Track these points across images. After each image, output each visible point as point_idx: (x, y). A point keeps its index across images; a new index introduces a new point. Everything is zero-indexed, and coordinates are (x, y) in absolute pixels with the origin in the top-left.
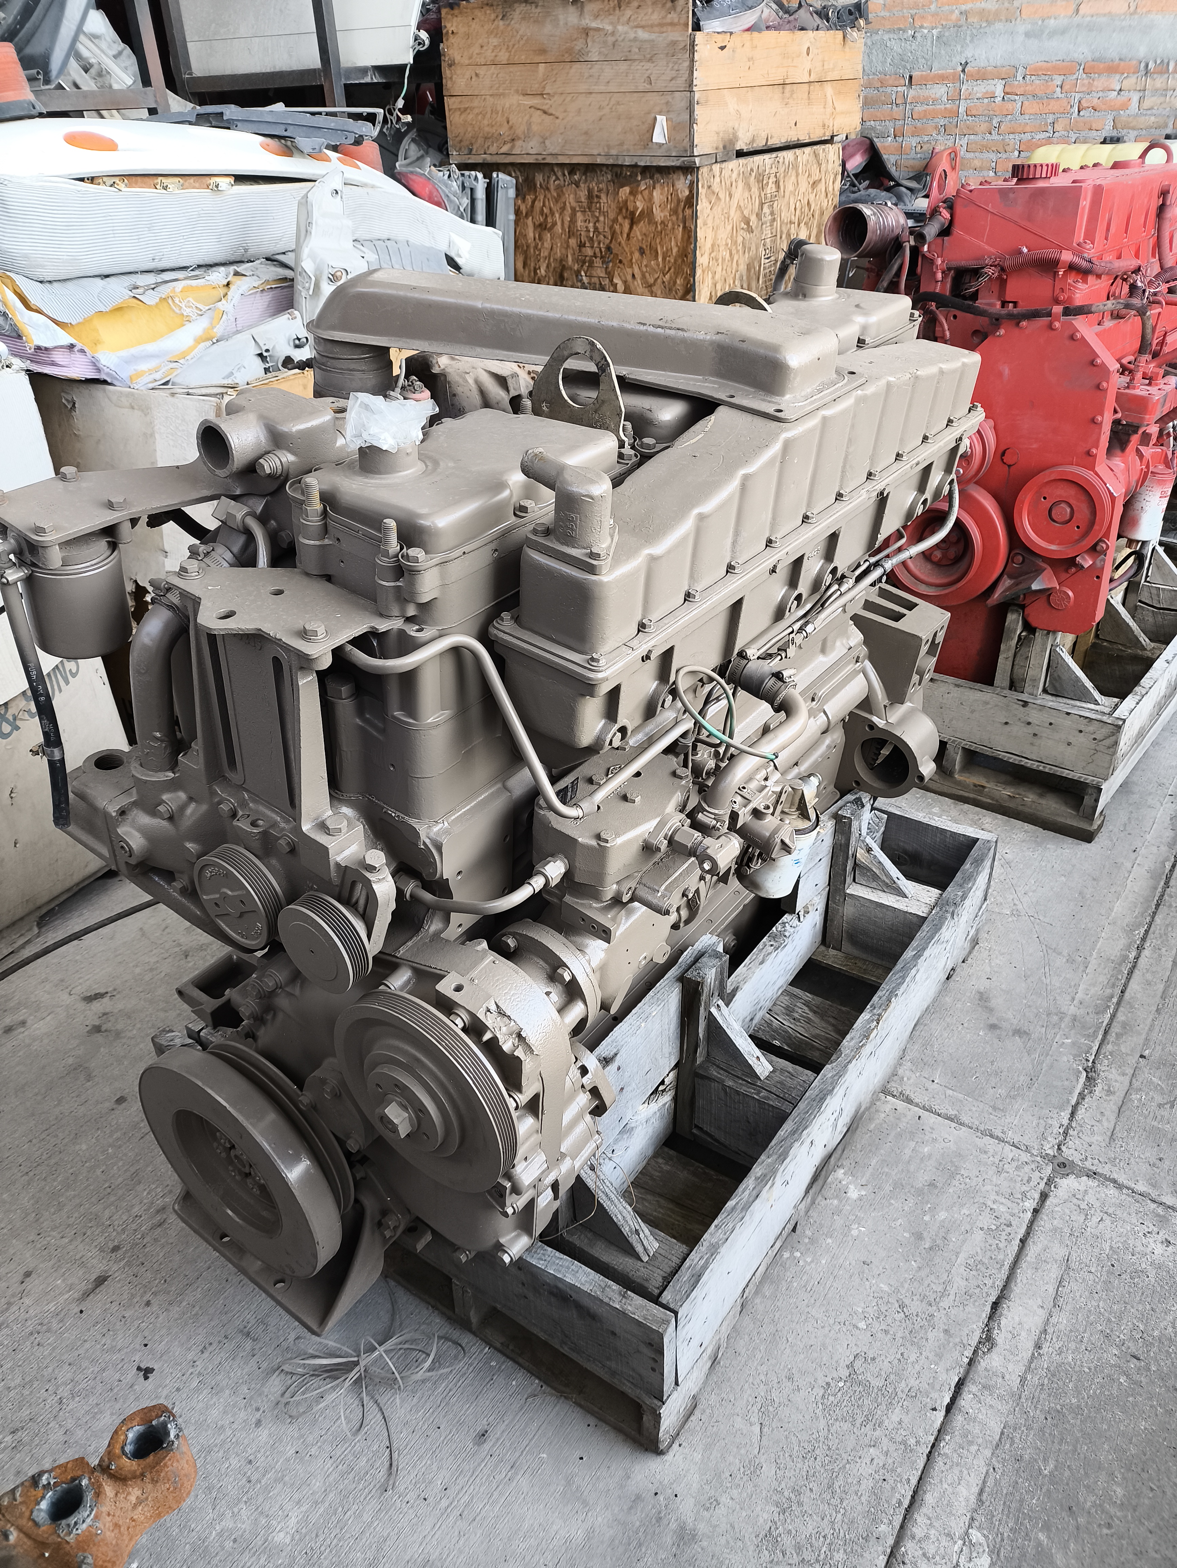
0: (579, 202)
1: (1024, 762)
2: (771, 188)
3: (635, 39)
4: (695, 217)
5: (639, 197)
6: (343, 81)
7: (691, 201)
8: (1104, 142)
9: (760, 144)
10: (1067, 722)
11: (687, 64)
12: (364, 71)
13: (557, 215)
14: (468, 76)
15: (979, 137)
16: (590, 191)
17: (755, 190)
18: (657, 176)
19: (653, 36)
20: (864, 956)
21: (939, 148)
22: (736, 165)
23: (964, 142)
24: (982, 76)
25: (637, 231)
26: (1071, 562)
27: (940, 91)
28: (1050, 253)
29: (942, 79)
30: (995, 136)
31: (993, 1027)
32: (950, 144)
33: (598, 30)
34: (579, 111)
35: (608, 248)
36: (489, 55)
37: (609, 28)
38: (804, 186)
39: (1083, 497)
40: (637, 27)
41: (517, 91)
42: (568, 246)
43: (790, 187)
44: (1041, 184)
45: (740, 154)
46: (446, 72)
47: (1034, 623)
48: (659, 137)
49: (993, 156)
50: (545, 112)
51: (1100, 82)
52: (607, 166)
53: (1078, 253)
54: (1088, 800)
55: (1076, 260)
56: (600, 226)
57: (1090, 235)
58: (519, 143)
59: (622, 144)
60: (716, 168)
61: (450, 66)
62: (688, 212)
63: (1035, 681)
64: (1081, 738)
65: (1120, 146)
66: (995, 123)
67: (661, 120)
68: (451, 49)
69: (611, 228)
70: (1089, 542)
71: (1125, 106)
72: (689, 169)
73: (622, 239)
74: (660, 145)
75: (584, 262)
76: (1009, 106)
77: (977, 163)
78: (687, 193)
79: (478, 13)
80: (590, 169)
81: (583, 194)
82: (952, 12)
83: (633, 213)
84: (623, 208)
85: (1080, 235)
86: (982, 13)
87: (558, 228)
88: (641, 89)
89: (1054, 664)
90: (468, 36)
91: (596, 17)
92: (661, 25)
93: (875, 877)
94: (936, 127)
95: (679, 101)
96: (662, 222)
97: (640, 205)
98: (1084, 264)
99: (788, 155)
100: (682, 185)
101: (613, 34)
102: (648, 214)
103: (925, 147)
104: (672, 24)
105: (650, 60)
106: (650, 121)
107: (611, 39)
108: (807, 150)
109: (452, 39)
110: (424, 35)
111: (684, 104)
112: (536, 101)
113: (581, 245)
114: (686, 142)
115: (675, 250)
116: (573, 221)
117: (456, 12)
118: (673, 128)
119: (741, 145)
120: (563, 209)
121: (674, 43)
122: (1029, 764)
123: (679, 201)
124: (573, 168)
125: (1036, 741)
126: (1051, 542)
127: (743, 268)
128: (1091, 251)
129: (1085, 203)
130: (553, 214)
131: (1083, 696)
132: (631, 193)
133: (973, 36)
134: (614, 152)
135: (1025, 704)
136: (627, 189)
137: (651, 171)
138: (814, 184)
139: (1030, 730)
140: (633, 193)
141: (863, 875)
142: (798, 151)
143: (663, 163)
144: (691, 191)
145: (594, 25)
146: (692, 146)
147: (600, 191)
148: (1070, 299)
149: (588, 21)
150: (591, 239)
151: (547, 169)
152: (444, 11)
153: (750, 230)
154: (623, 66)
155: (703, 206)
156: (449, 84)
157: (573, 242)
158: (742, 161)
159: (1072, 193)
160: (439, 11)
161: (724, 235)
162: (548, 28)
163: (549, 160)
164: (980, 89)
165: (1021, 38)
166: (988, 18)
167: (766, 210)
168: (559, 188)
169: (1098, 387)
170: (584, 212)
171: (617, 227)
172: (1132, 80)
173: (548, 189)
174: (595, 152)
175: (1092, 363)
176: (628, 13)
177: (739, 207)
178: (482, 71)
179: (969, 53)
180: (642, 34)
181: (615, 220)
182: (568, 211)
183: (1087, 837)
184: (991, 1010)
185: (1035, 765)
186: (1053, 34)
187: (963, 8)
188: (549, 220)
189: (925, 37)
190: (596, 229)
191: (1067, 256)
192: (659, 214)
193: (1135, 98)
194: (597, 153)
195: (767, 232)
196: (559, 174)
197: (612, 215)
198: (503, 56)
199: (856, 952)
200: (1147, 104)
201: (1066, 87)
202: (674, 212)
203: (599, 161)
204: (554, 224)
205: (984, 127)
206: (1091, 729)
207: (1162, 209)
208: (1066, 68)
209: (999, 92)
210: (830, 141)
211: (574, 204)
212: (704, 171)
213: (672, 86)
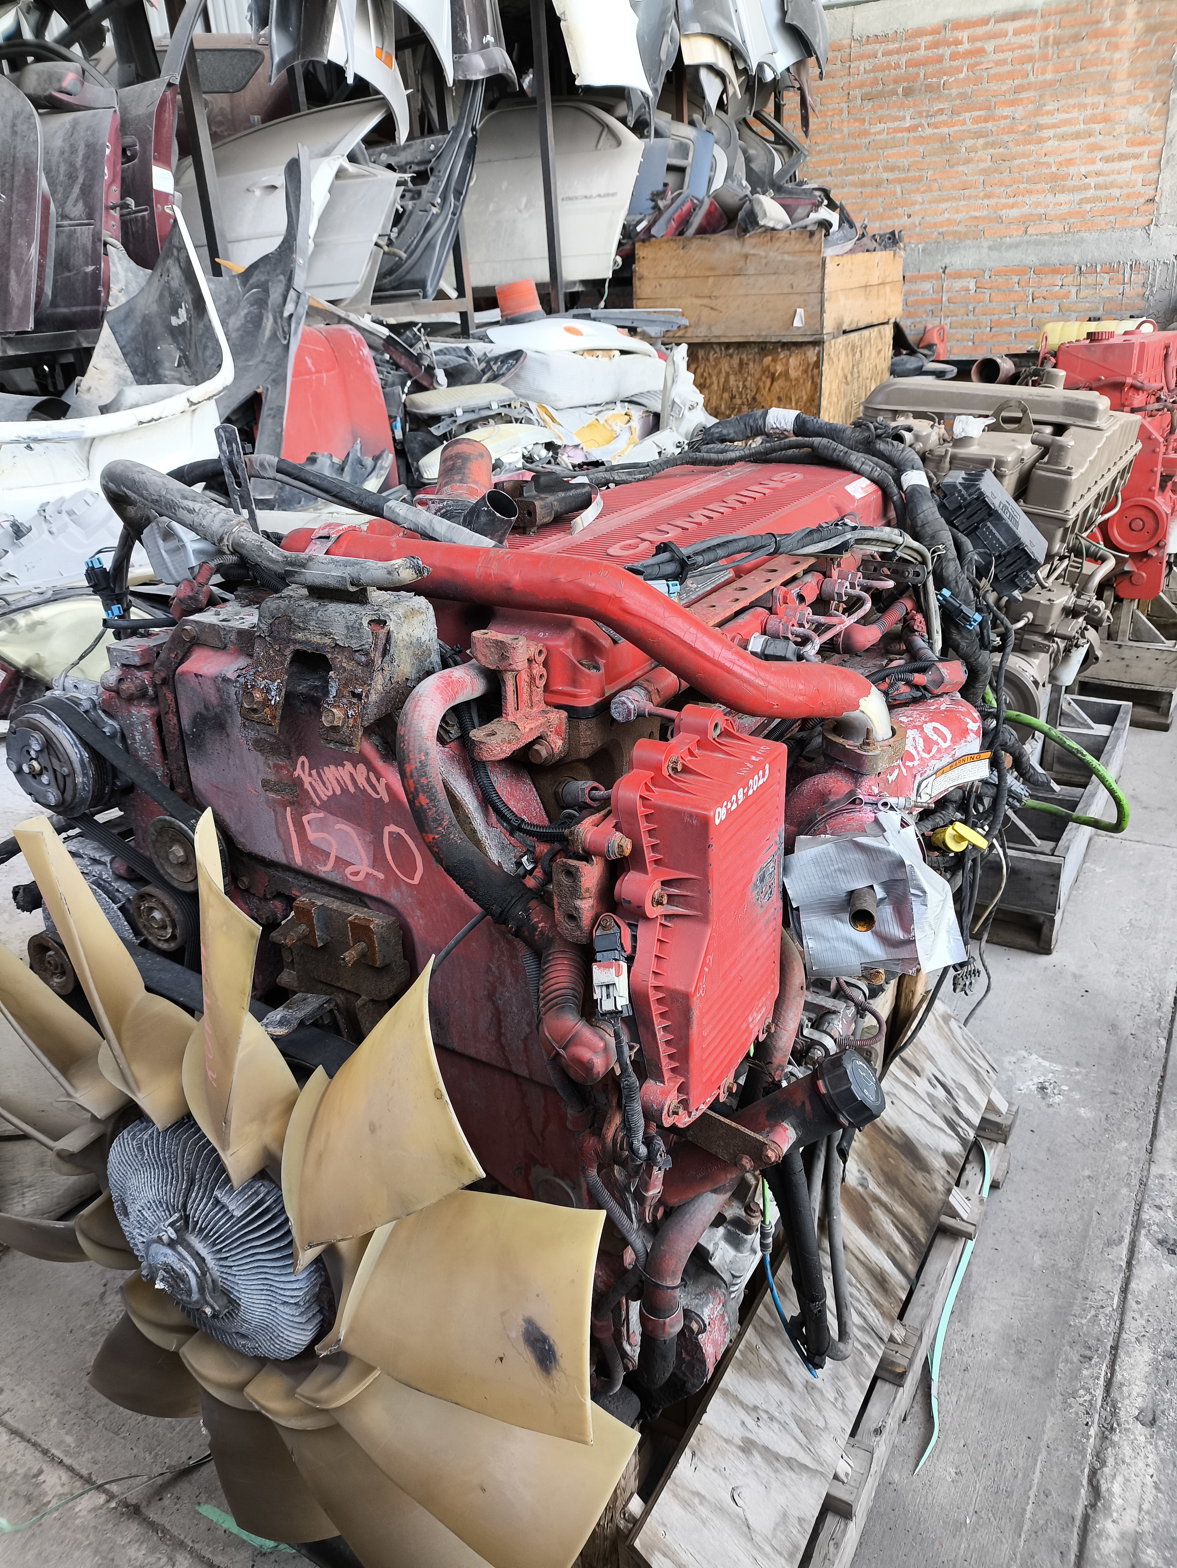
0: (731, 367)
1: (1121, 685)
2: (858, 355)
3: (782, 261)
4: (820, 374)
5: (779, 363)
6: (564, 290)
7: (818, 364)
8: (1090, 320)
9: (853, 327)
10: (1148, 654)
11: (820, 275)
12: (574, 283)
13: (714, 378)
14: (653, 285)
15: (959, 318)
16: (741, 360)
17: (850, 356)
18: (793, 348)
19: (795, 259)
20: (1067, 771)
21: (929, 326)
22: (842, 339)
23: (948, 320)
24: (958, 275)
25: (776, 385)
26: (1145, 554)
27: (927, 286)
28: (1119, 379)
29: (928, 278)
30: (971, 317)
31: (1145, 808)
32: (937, 322)
33: (754, 255)
34: (738, 307)
35: (754, 399)
36: (671, 272)
37: (763, 254)
38: (874, 354)
39: (1150, 515)
40: (784, 253)
41: (691, 295)
42: (722, 398)
43: (867, 354)
44: (1105, 342)
45: (845, 332)
46: (636, 283)
47: (1121, 595)
48: (797, 323)
49: (972, 332)
50: (712, 308)
51: (1047, 279)
52: (755, 343)
53: (1134, 378)
54: (1164, 704)
55: (1135, 382)
56: (748, 384)
57: (1139, 368)
58: (690, 330)
59: (770, 328)
60: (833, 341)
61: (640, 279)
62: (816, 371)
63: (1124, 632)
64: (1158, 663)
65: (1101, 323)
66: (971, 308)
67: (800, 311)
68: (639, 268)
69: (756, 384)
70: (1154, 541)
71: (1067, 296)
72: (818, 343)
73: (765, 392)
74: (798, 328)
75: (734, 409)
76: (981, 296)
77: (959, 336)
78: (815, 359)
79: (665, 245)
80: (741, 346)
81: (735, 361)
82: (932, 233)
83: (773, 375)
84: (766, 371)
85: (1134, 370)
86: (955, 234)
87: (715, 387)
88: (785, 291)
89: (1134, 619)
90: (654, 260)
91: (754, 247)
92: (801, 252)
93: (1074, 720)
94: (925, 312)
95: (814, 299)
96: (796, 379)
97: (779, 368)
98: (1139, 384)
99: (866, 333)
100: (811, 354)
101: (766, 257)
102: (786, 374)
103: (918, 326)
104: (809, 251)
105: (793, 273)
106: (791, 311)
107: (764, 261)
108: (876, 329)
109: (642, 262)
110: (619, 260)
111: (818, 300)
112: (705, 301)
113: (733, 397)
114: (818, 326)
115: (805, 398)
116: (727, 380)
117: (647, 244)
118: (808, 316)
119: (845, 327)
120: (720, 372)
121: (810, 263)
122: (1125, 685)
123: (809, 365)
124: (728, 345)
125: (1129, 670)
126: (1132, 543)
127: (843, 409)
128: (1141, 377)
129: (1136, 351)
130: (710, 376)
131: (1155, 640)
132: (773, 360)
133: (949, 250)
134: (764, 333)
135: (1120, 646)
136: (770, 358)
137: (785, 345)
138: (879, 352)
139: (1124, 663)
140: (774, 360)
141: (1066, 720)
142: (871, 330)
143: (800, 339)
144: (818, 357)
145: (752, 252)
146: (822, 328)
147: (749, 360)
148: (1131, 404)
149: (748, 249)
150: (741, 393)
151: (708, 347)
152: (637, 245)
153: (847, 383)
154: (773, 278)
155: (825, 367)
156: (638, 291)
157: (726, 395)
158: (845, 337)
159: (1127, 347)
160: (634, 244)
161: (835, 386)
162: (717, 254)
163: (713, 340)
164: (958, 284)
165: (986, 250)
166: (960, 237)
167: (855, 370)
168: (716, 359)
169: (1154, 451)
170: (736, 374)
171: (761, 384)
172: (1071, 278)
173: (708, 360)
174: (749, 334)
175: (1150, 438)
176: (778, 244)
177: (843, 369)
178: (664, 282)
179: (947, 261)
180: (787, 258)
181: (760, 379)
182: (723, 374)
183: (1165, 728)
184: (1141, 802)
185: (1128, 686)
186: (1010, 247)
187: (941, 230)
188: (708, 381)
189: (913, 250)
190: (744, 386)
191: (1129, 380)
192: (793, 374)
193: (1074, 290)
194: (750, 334)
195: (856, 386)
196: (718, 349)
197: (757, 376)
198: (682, 272)
199: (1062, 769)
200: (1083, 294)
201: (1022, 283)
202: (805, 371)
203: (752, 340)
204: (711, 384)
205: (963, 310)
206: (1164, 656)
207: (1166, 356)
208: (1021, 270)
209: (972, 286)
210: (887, 323)
211: (728, 369)
212: (826, 345)
213: (809, 289)
